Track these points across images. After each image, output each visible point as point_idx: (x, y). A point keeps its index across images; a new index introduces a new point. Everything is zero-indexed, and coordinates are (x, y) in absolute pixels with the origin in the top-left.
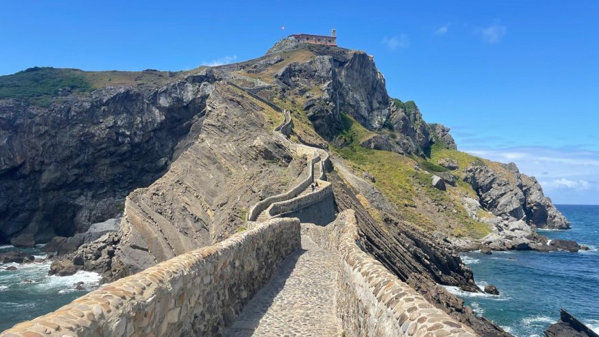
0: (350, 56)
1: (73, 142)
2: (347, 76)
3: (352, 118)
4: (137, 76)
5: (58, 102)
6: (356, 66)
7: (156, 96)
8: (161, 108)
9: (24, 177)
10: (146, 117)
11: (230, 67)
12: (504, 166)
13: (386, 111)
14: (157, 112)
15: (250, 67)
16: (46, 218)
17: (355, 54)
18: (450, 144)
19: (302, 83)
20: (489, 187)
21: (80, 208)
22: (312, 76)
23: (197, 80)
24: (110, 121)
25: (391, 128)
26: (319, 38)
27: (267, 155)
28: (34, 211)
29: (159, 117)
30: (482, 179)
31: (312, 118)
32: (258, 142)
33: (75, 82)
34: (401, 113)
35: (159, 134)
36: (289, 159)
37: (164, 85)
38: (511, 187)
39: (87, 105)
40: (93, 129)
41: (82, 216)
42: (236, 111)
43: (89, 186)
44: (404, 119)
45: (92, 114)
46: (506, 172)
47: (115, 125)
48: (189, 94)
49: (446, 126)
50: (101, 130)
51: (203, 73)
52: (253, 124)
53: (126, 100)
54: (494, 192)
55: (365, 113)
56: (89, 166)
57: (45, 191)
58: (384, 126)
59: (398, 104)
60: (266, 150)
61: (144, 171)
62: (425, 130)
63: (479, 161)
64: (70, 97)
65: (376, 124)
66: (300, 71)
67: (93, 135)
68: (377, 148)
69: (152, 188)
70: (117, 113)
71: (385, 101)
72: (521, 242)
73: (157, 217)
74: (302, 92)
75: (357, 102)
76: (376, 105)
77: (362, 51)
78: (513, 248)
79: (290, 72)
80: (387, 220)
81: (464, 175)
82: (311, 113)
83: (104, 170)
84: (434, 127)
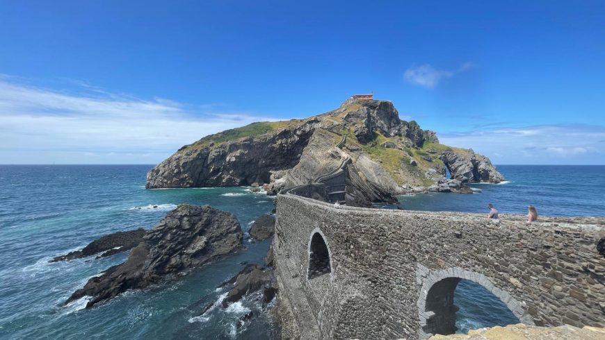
0: (379, 104)
1: (268, 150)
2: (377, 113)
3: (379, 133)
4: (288, 123)
5: (262, 136)
6: (382, 107)
7: (296, 130)
8: (298, 135)
9: (253, 163)
10: (292, 139)
11: (325, 115)
12: (466, 151)
13: (398, 128)
14: (296, 137)
15: (333, 114)
16: (261, 177)
17: (381, 103)
18: (436, 140)
19: (353, 120)
20: (453, 162)
21: (271, 174)
22: (358, 117)
23: (310, 122)
24: (279, 142)
25: (400, 135)
26: (364, 96)
27: (333, 156)
28: (257, 175)
29: (297, 138)
30: (450, 158)
31: (357, 136)
32: (330, 151)
33: (267, 127)
34: (406, 128)
35: (297, 146)
36: (340, 157)
37: (299, 125)
38: (466, 161)
39: (272, 137)
40: (274, 145)
41: (272, 177)
42: (323, 139)
43: (274, 165)
44: (407, 131)
45: (273, 140)
46: (466, 154)
47: (281, 144)
48: (308, 129)
49: (434, 131)
50: (276, 145)
51: (313, 119)
52: (328, 144)
53: (285, 134)
54: (456, 164)
55: (386, 130)
56: (273, 159)
57: (260, 168)
58: (396, 134)
59: (405, 123)
60: (332, 155)
61: (292, 160)
62: (420, 134)
63: (449, 150)
64: (266, 134)
65: (392, 134)
66: (353, 115)
67: (274, 148)
68: (387, 147)
69: (294, 168)
70: (282, 139)
71: (398, 122)
72: (445, 188)
73: (296, 178)
74: (354, 124)
75: (382, 125)
76: (392, 124)
77: (385, 100)
78: (442, 191)
79: (348, 116)
80: (367, 181)
81: (439, 156)
82: (357, 134)
83: (279, 160)
84: (427, 132)
